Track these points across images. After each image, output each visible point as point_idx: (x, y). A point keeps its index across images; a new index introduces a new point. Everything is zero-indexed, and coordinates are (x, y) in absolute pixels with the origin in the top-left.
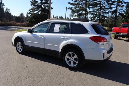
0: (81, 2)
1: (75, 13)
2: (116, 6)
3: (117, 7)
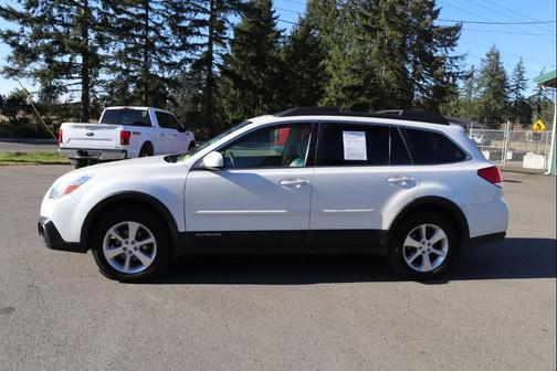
0: (61, 9)
1: (34, 58)
2: (206, 40)
3: (210, 45)
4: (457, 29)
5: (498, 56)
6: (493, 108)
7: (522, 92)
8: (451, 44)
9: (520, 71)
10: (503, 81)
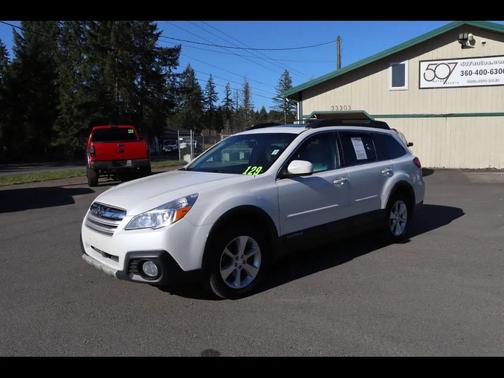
4: (177, 50)
5: (193, 73)
6: (193, 117)
7: (214, 104)
8: (174, 63)
9: (211, 86)
10: (199, 94)
